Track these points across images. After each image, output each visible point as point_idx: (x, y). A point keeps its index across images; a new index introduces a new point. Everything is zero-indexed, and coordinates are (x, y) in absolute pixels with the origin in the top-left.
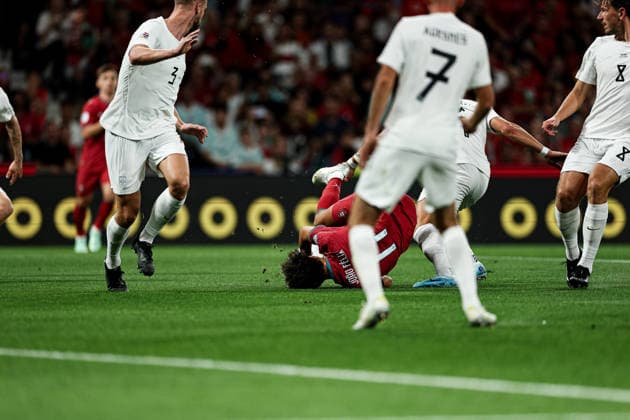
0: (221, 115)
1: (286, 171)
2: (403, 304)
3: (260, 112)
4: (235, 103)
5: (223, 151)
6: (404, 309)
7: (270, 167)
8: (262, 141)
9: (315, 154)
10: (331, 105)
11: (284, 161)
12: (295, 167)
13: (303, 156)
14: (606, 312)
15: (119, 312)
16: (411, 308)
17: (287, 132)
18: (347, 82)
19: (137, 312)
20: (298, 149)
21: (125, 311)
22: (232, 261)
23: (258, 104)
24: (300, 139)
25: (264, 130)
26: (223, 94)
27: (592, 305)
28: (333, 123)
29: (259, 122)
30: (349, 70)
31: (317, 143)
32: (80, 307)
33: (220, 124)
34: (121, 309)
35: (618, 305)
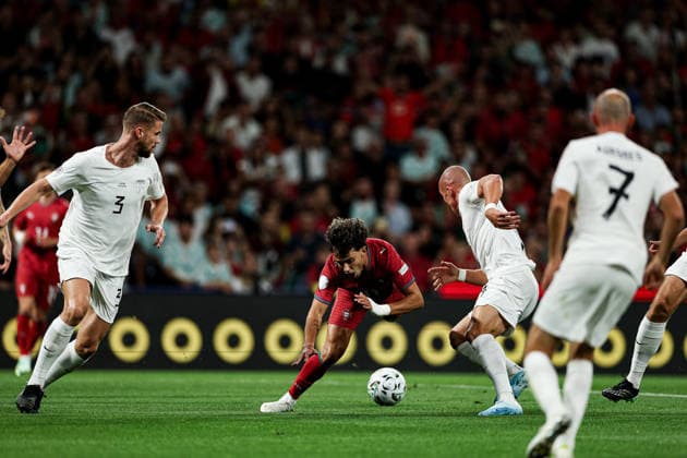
0: (186, 228)
1: (257, 290)
2: (383, 436)
3: (229, 225)
4: (202, 215)
5: (187, 268)
6: (385, 442)
7: (238, 285)
8: (230, 256)
9: (288, 271)
10: (308, 220)
11: (255, 278)
12: (266, 286)
13: (275, 275)
14: (605, 448)
15: (74, 442)
16: (393, 441)
17: (257, 248)
18: (322, 195)
19: (93, 442)
20: (270, 266)
21: (81, 441)
22: (197, 387)
23: (227, 215)
24: (272, 255)
25: (232, 245)
26: (189, 205)
27: (590, 440)
28: (308, 238)
29: (227, 236)
30: (324, 182)
31: (291, 260)
32: (31, 436)
33: (185, 238)
34: (76, 439)
35: (618, 442)
